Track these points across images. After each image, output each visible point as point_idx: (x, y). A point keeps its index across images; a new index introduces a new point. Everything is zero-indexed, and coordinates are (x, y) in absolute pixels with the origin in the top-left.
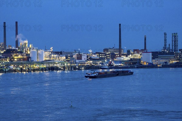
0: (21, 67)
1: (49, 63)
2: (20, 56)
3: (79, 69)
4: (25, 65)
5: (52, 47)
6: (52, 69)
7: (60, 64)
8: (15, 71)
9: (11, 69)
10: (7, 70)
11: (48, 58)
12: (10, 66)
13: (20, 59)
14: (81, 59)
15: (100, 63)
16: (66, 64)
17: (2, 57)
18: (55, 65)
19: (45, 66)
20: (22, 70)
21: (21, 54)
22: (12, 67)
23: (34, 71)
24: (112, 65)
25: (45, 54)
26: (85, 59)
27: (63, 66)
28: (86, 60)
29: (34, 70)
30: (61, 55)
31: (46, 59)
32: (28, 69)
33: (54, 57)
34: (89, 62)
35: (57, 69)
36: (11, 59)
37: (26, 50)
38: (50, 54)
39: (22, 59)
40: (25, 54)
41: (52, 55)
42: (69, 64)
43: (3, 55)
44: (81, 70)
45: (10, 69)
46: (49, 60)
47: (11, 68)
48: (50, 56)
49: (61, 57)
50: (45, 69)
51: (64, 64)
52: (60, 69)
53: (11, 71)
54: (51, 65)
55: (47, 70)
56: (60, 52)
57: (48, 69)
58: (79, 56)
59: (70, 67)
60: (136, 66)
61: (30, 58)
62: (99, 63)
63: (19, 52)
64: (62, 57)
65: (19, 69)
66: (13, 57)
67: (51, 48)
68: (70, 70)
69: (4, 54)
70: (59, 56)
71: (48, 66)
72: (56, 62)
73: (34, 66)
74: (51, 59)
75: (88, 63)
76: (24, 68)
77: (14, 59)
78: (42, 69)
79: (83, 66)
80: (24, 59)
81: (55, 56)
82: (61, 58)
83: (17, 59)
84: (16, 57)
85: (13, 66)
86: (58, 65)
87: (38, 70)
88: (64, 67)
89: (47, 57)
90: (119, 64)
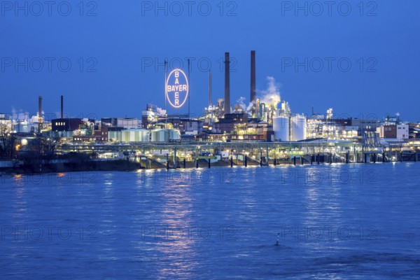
0: (247, 153)
1: (313, 146)
2: (250, 131)
3: (383, 160)
4: (256, 150)
5: (331, 110)
6: (320, 159)
7: (339, 147)
8: (232, 162)
9: (225, 158)
10: (213, 161)
11: (314, 134)
12: (223, 153)
13: (250, 136)
14: (395, 137)
16: (352, 149)
17: (215, 131)
18: (327, 150)
19: (301, 153)
20: (247, 161)
21: (255, 125)
22: (226, 153)
23: (275, 164)
25: (307, 125)
26: (404, 136)
27: (344, 152)
28: (408, 137)
29: (276, 162)
30: (350, 127)
31: (310, 135)
32: (263, 158)
33: (328, 132)
34: (411, 143)
35: (330, 158)
36: (231, 135)
37: (270, 116)
38: (319, 125)
39: (254, 135)
40: (266, 125)
41: (325, 128)
42: (359, 149)
43: (216, 128)
44: (389, 161)
45: (222, 158)
46: (317, 139)
47: (225, 156)
48: (319, 129)
49: (347, 131)
50: (303, 160)
51: (347, 148)
52: (337, 160)
53: (223, 162)
54: (317, 150)
55: (307, 162)
56: (346, 121)
57: (309, 159)
58: (390, 129)
59: (362, 155)
61: (273, 133)
63: (251, 120)
64: (350, 132)
65: (241, 158)
66: (235, 132)
67: (328, 111)
68: (362, 162)
69: (218, 125)
70: (344, 129)
71: (310, 152)
72: (331, 144)
73: (277, 153)
74: (321, 136)
75: (409, 147)
76: (254, 157)
77: (237, 136)
78: (295, 160)
79: (394, 153)
80: (259, 136)
81: (331, 128)
82: (347, 134)
83: (244, 135)
84: (241, 132)
85: (228, 151)
86: (334, 149)
87: (286, 160)
88: (348, 156)
89: (313, 132)
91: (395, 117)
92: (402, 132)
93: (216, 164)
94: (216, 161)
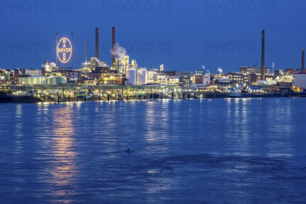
0: (110, 93)
1: (151, 88)
2: (112, 78)
3: (195, 97)
4: (115, 90)
5: (163, 65)
6: (155, 96)
7: (167, 89)
8: (100, 98)
9: (95, 96)
10: (87, 97)
11: (152, 81)
12: (94, 92)
13: (112, 81)
14: (202, 83)
15: (229, 89)
16: (175, 90)
17: (89, 78)
18: (160, 91)
19: (144, 92)
20: (109, 97)
21: (115, 74)
22: (96, 92)
23: (127, 99)
24: (247, 92)
25: (148, 75)
26: (207, 82)
27: (171, 92)
28: (210, 83)
29: (127, 98)
30: (174, 76)
31: (150, 81)
32: (119, 96)
33: (160, 79)
34: (212, 87)
35: (162, 96)
36: (99, 81)
37: (124, 69)
38: (155, 75)
39: (114, 81)
40: (122, 75)
41: (159, 77)
42: (180, 90)
43: (90, 76)
44: (198, 98)
45: (93, 95)
46: (154, 84)
47: (96, 94)
48: (155, 78)
49: (172, 79)
50: (145, 97)
51: (172, 90)
52: (166, 97)
53: (94, 98)
54: (154, 91)
55: (147, 98)
56: (172, 72)
58: (199, 78)
59: (181, 94)
60: (283, 94)
61: (126, 79)
62: (227, 89)
63: (112, 71)
64: (174, 80)
65: (105, 95)
66: (102, 79)
67: (161, 66)
68: (182, 98)
70: (171, 78)
71: (150, 92)
72: (162, 87)
73: (129, 92)
74: (156, 82)
75: (210, 89)
76: (114, 95)
77: (103, 81)
78: (140, 97)
79: (201, 93)
80: (117, 81)
81: (163, 77)
82: (172, 81)
83: (108, 81)
84: (106, 79)
85: (97, 91)
86: (164, 90)
87: (134, 97)
88: (173, 94)
89: (151, 79)
90: (258, 91)
91: (202, 70)
92: (206, 80)
93: (90, 99)
94: (90, 97)
